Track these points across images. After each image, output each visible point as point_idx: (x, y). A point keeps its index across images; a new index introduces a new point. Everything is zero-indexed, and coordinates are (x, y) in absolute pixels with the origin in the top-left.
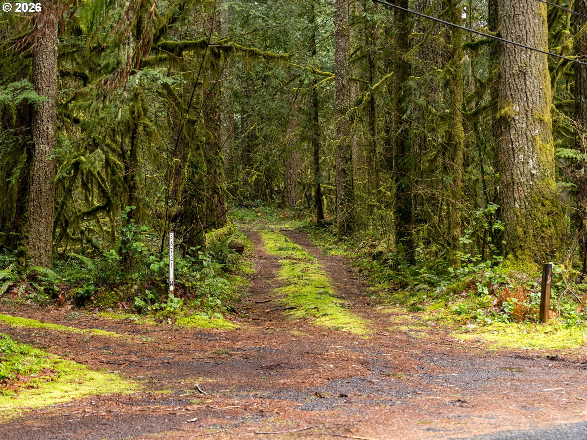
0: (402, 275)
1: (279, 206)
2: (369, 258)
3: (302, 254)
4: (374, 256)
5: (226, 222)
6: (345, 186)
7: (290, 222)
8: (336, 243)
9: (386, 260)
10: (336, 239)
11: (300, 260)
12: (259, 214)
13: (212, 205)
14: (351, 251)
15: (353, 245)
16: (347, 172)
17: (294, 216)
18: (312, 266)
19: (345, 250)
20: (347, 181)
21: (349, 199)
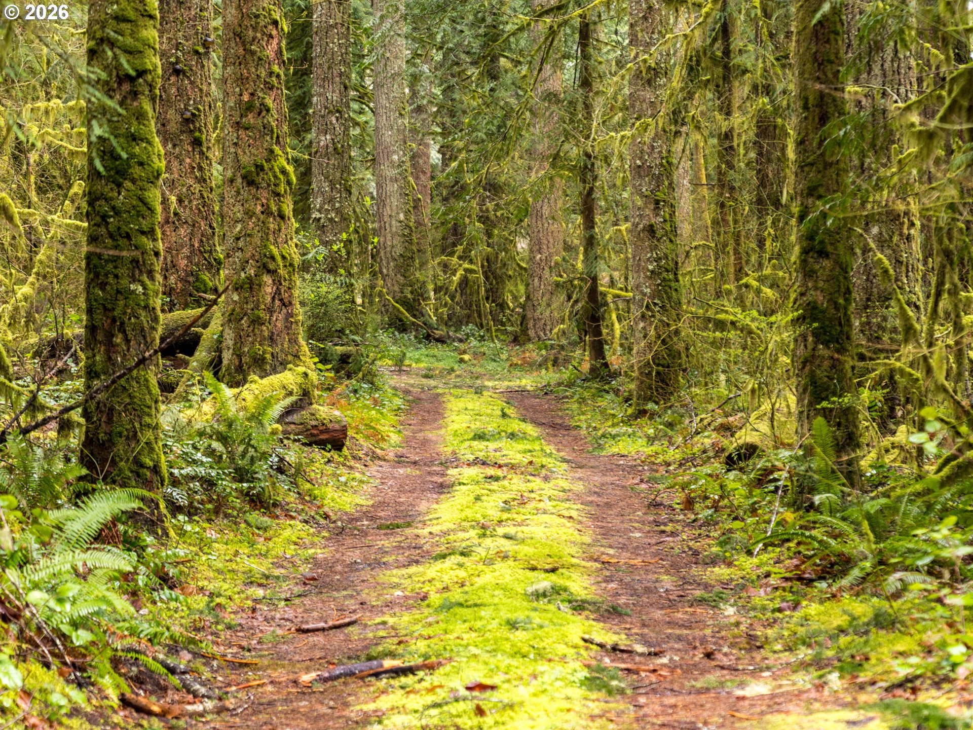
0: (824, 524)
1: (516, 340)
2: (717, 466)
3: (525, 452)
4: (729, 458)
5: (297, 356)
6: (652, 272)
7: (535, 374)
8: (629, 420)
9: (768, 472)
10: (630, 411)
11: (513, 467)
12: (466, 357)
13: (257, 307)
14: (666, 443)
15: (670, 425)
16: (658, 235)
17: (546, 360)
18: (546, 486)
19: (651, 440)
20: (658, 260)
21: (663, 307)
